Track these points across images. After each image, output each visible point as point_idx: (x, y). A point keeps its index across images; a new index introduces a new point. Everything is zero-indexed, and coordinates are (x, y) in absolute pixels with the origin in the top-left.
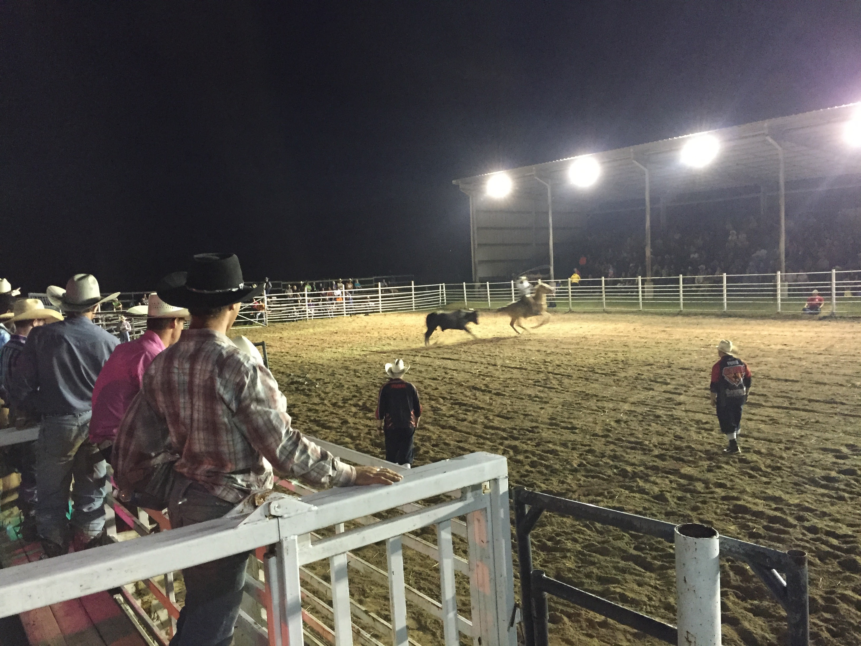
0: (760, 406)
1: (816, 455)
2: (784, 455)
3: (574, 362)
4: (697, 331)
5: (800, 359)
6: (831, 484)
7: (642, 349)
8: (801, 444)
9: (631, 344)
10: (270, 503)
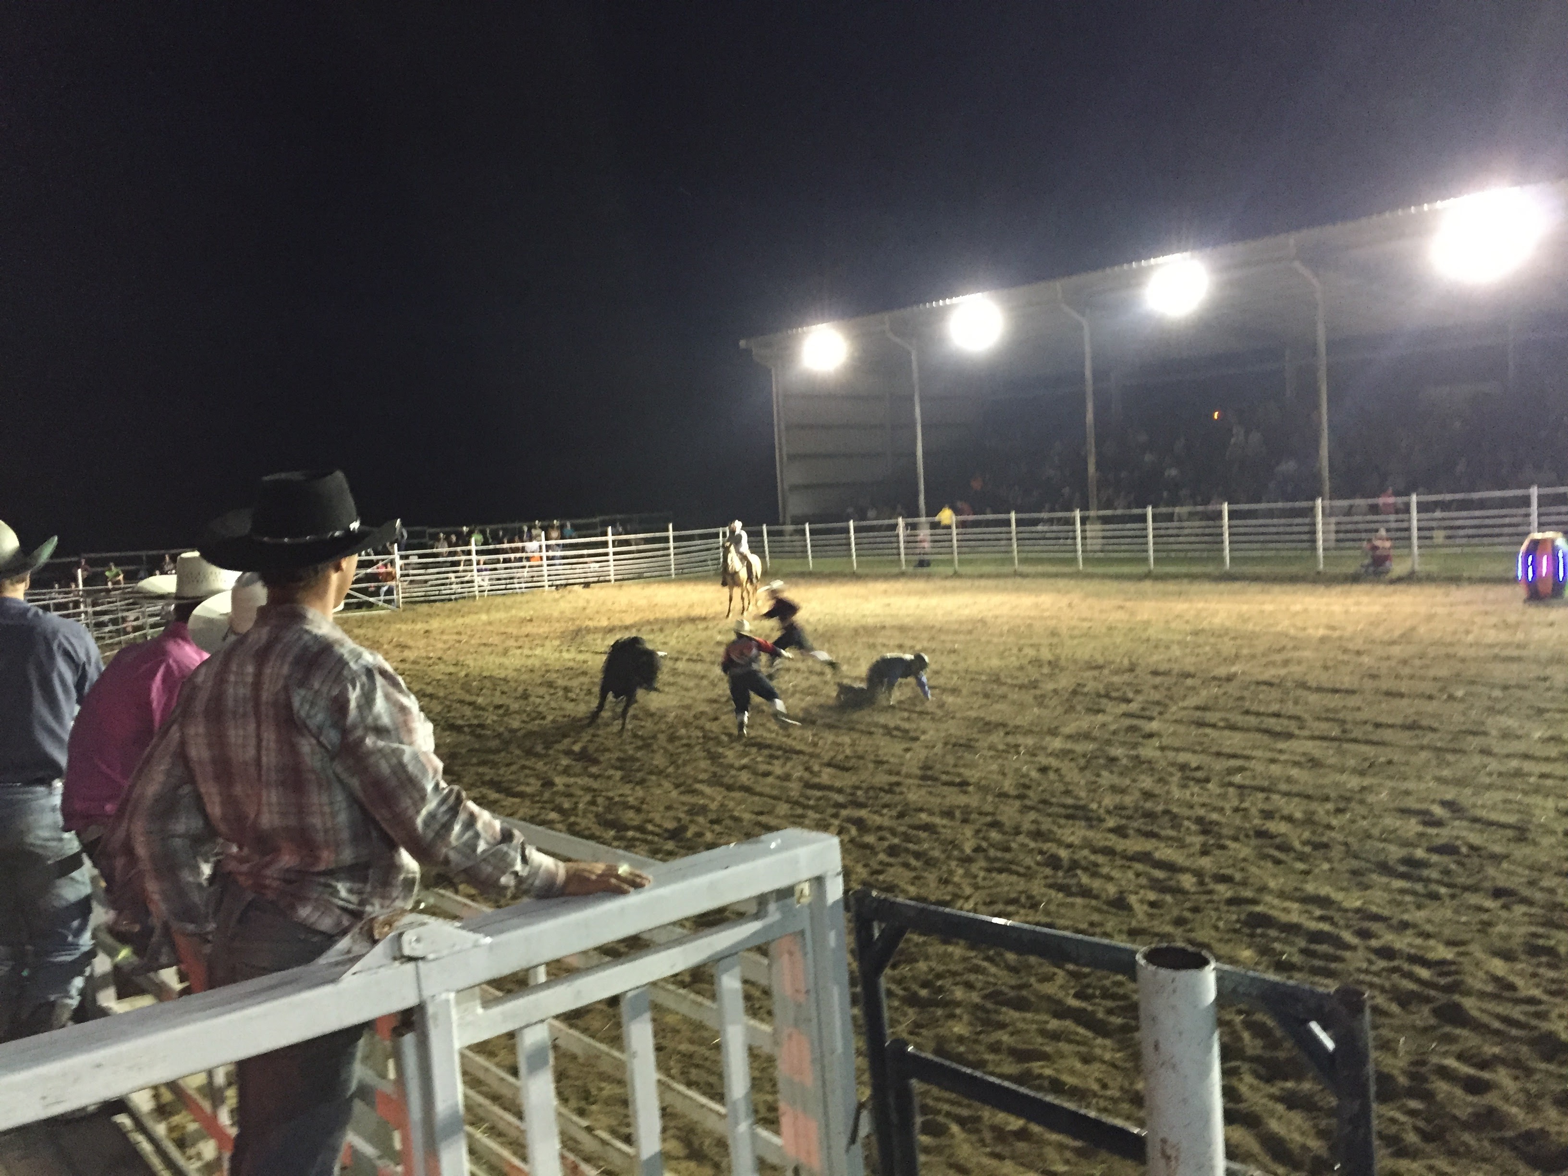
0: (1289, 736)
1: (1390, 821)
2: (1334, 822)
3: (962, 666)
4: (1180, 606)
5: (1358, 653)
6: (1416, 872)
7: (1083, 640)
8: (1362, 802)
9: (1064, 631)
10: (401, 935)
